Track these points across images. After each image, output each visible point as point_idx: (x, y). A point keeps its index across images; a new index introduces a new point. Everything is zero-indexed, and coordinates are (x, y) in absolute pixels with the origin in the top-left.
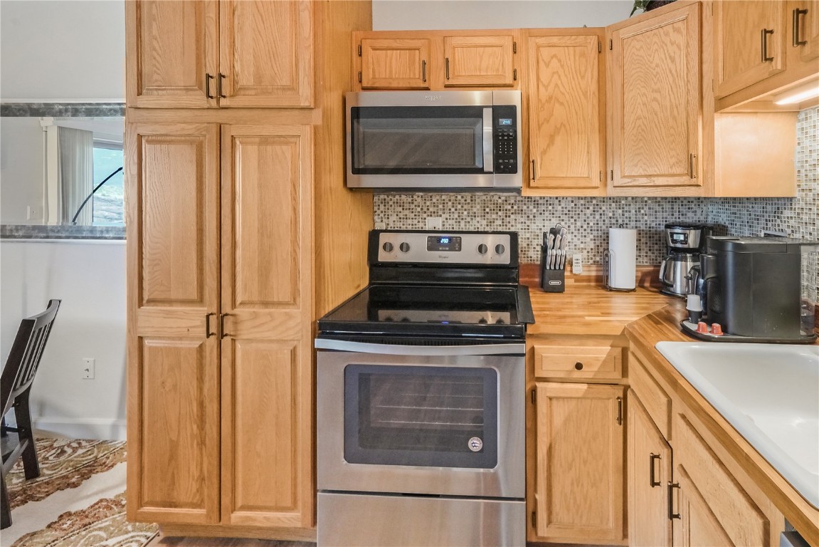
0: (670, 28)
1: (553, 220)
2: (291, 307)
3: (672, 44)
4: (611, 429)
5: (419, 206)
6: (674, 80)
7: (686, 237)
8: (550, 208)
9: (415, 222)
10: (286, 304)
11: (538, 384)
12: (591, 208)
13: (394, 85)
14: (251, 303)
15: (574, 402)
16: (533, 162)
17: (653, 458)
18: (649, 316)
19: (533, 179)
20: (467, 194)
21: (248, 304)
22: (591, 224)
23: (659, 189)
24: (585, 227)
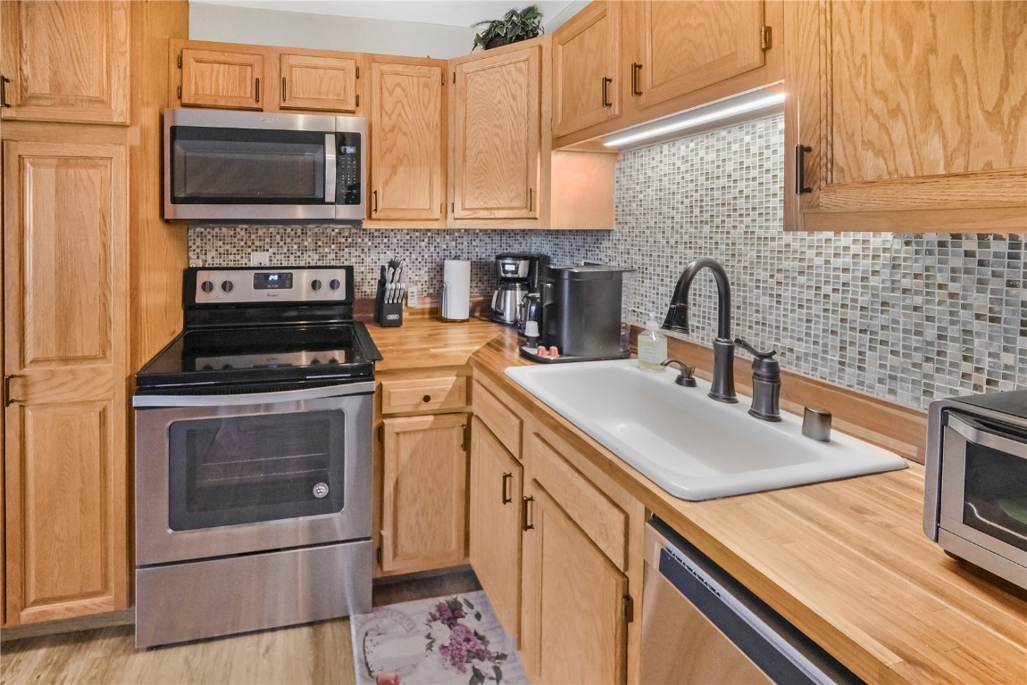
0: (511, 67)
1: (388, 253)
2: (99, 361)
3: (514, 82)
4: (455, 456)
5: (242, 240)
6: (515, 117)
7: (517, 268)
8: (386, 240)
9: (238, 257)
10: (95, 358)
11: (385, 421)
12: (426, 240)
13: (222, 103)
14: (48, 360)
15: (420, 436)
16: (375, 193)
17: (505, 477)
18: (489, 344)
19: (376, 210)
20: (297, 226)
21: (42, 361)
22: (426, 256)
23: (500, 221)
24: (420, 259)
